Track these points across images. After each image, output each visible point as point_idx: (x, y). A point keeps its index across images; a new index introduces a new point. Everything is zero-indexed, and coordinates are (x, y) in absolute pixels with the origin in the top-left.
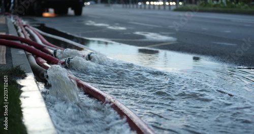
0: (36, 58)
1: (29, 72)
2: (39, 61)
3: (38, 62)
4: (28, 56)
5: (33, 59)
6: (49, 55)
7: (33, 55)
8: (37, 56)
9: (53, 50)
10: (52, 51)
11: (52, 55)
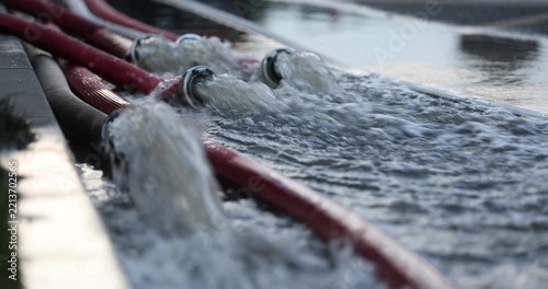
0: (67, 71)
1: (43, 123)
2: (79, 82)
3: (76, 86)
4: (35, 63)
5: (55, 73)
6: (116, 59)
7: (55, 58)
8: (70, 61)
9: (132, 39)
10: (127, 44)
11: (129, 59)
